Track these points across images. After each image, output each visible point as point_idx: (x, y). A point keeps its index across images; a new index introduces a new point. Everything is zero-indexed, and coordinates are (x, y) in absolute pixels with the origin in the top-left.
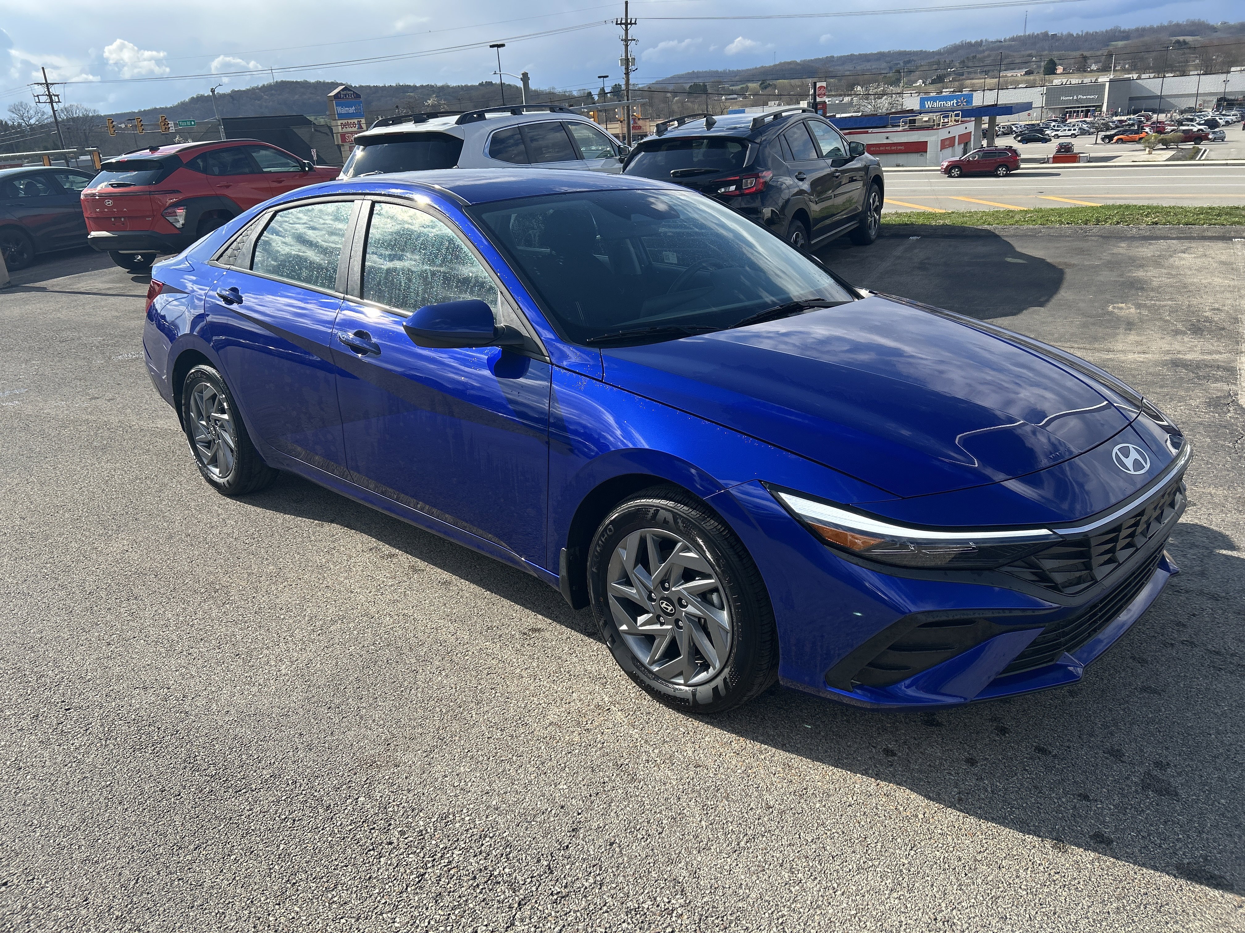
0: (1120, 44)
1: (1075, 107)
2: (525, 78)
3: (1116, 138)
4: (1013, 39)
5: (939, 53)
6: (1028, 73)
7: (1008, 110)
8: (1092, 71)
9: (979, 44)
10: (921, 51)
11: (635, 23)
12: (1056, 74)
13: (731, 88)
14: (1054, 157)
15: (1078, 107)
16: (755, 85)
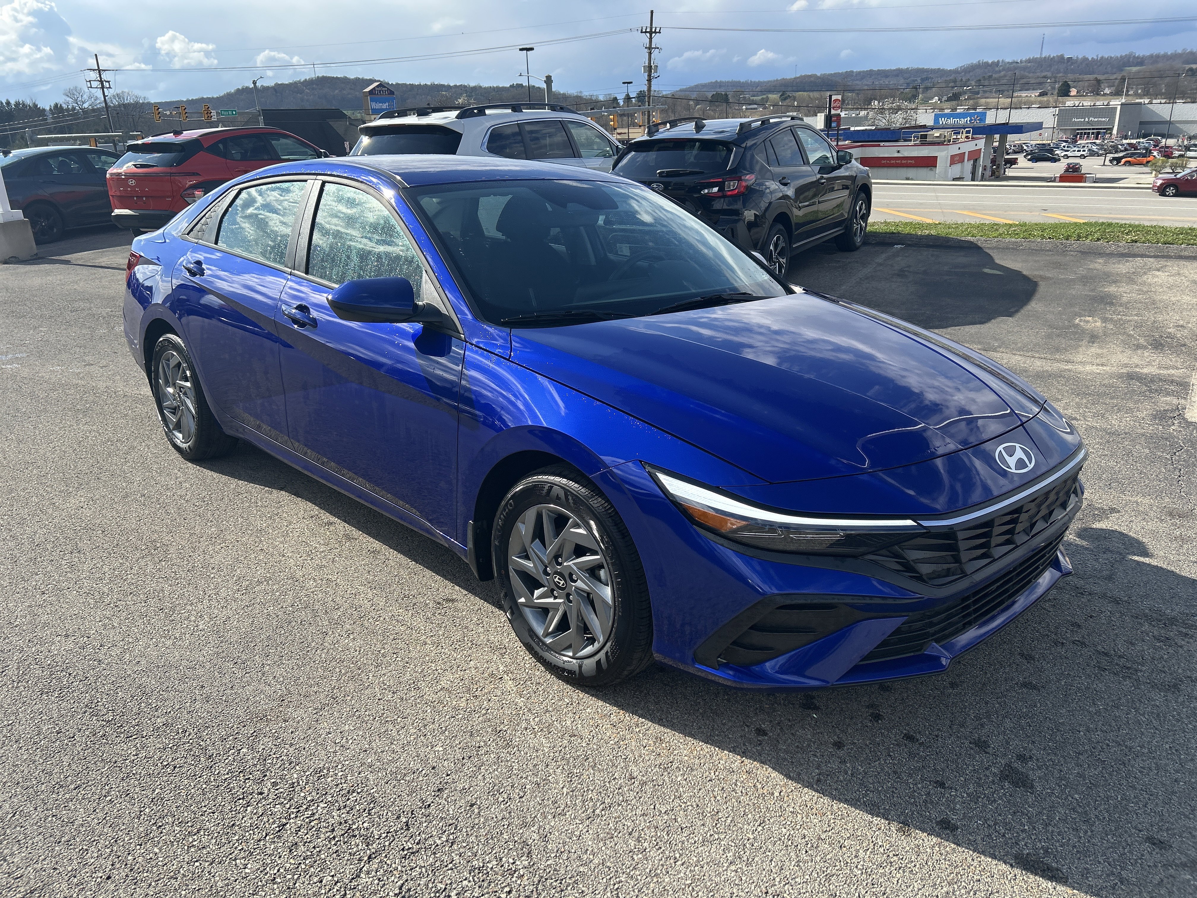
0: (1134, 69)
1: (1086, 129)
2: (549, 80)
3: (1123, 160)
4: (1029, 61)
5: (956, 72)
6: (1042, 95)
7: (1019, 129)
8: (1105, 95)
9: (997, 64)
10: (939, 69)
11: (660, 32)
12: (1069, 96)
13: (752, 98)
14: (1061, 177)
15: (1089, 129)
16: (775, 96)
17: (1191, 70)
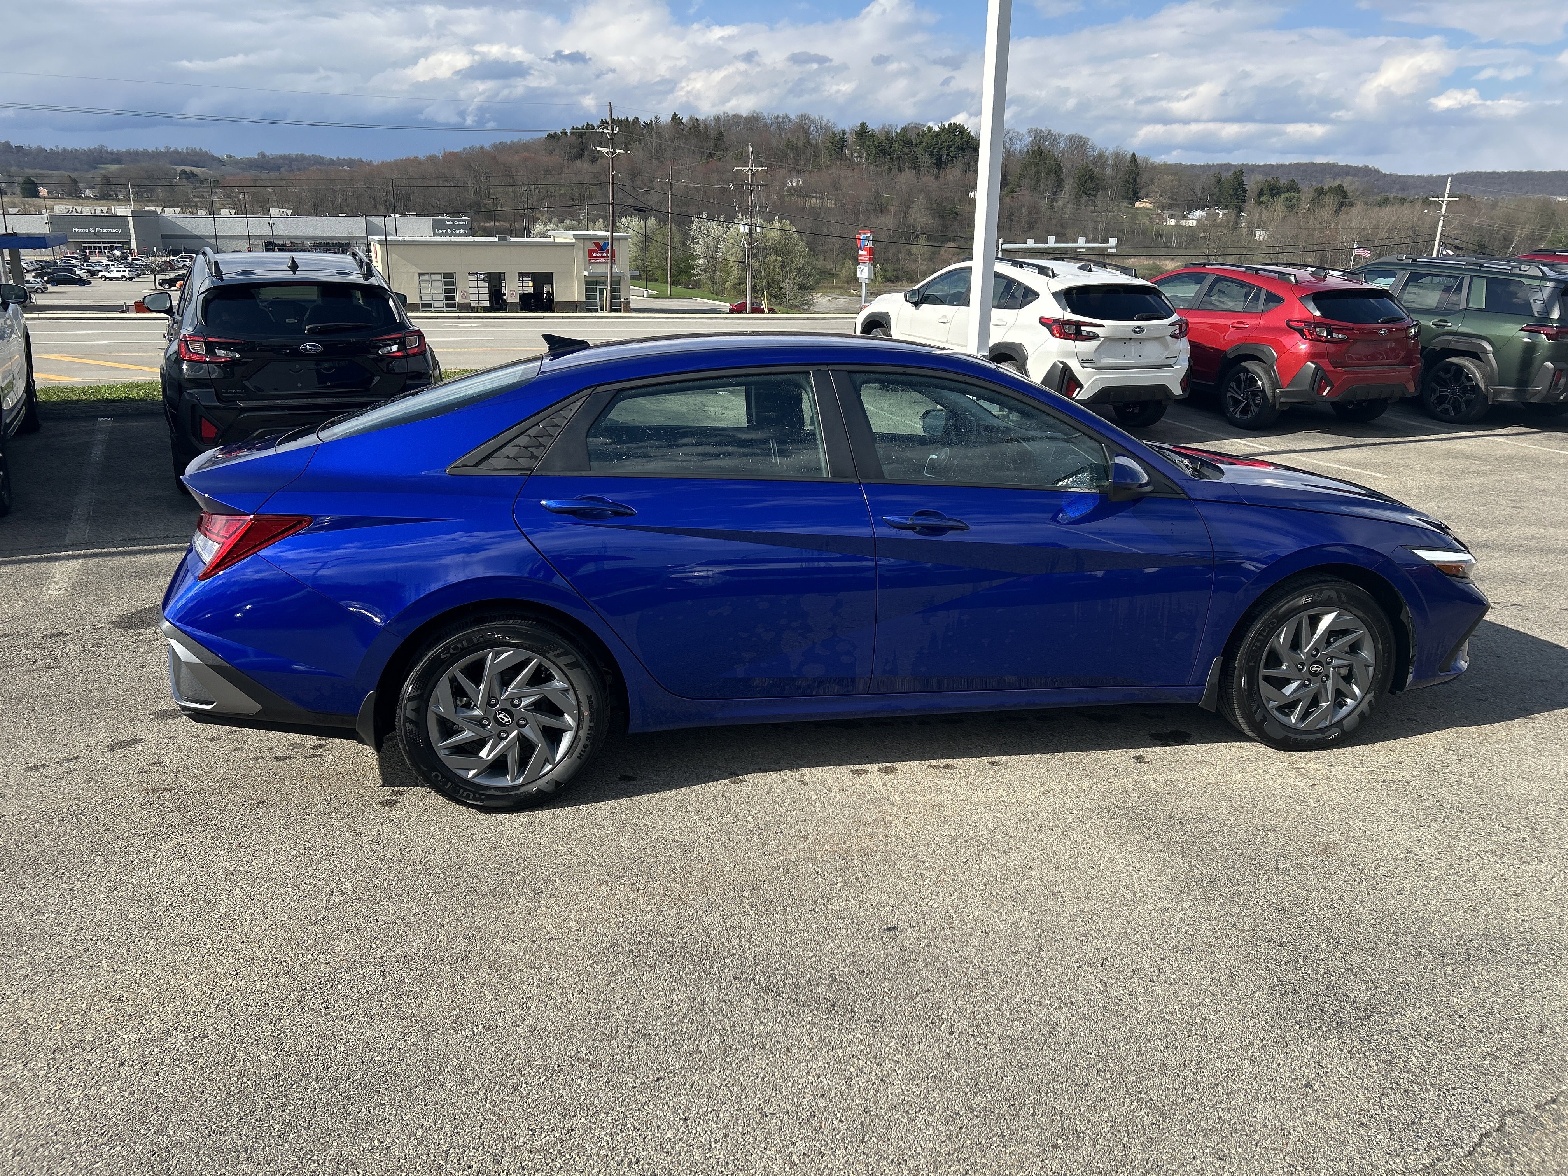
0: (113, 167)
3: (178, 283)
7: (26, 241)
12: (40, 197)
14: (136, 305)
15: (99, 243)
17: (184, 172)
